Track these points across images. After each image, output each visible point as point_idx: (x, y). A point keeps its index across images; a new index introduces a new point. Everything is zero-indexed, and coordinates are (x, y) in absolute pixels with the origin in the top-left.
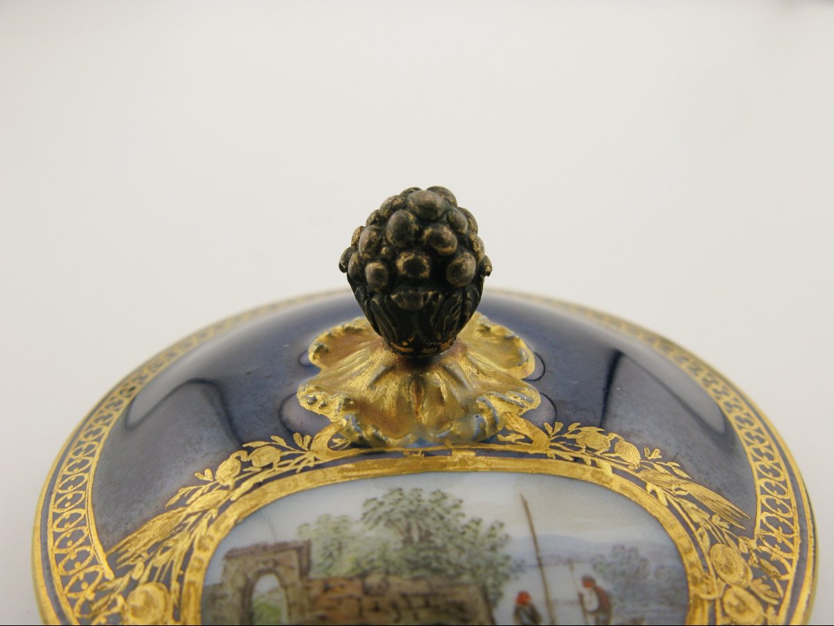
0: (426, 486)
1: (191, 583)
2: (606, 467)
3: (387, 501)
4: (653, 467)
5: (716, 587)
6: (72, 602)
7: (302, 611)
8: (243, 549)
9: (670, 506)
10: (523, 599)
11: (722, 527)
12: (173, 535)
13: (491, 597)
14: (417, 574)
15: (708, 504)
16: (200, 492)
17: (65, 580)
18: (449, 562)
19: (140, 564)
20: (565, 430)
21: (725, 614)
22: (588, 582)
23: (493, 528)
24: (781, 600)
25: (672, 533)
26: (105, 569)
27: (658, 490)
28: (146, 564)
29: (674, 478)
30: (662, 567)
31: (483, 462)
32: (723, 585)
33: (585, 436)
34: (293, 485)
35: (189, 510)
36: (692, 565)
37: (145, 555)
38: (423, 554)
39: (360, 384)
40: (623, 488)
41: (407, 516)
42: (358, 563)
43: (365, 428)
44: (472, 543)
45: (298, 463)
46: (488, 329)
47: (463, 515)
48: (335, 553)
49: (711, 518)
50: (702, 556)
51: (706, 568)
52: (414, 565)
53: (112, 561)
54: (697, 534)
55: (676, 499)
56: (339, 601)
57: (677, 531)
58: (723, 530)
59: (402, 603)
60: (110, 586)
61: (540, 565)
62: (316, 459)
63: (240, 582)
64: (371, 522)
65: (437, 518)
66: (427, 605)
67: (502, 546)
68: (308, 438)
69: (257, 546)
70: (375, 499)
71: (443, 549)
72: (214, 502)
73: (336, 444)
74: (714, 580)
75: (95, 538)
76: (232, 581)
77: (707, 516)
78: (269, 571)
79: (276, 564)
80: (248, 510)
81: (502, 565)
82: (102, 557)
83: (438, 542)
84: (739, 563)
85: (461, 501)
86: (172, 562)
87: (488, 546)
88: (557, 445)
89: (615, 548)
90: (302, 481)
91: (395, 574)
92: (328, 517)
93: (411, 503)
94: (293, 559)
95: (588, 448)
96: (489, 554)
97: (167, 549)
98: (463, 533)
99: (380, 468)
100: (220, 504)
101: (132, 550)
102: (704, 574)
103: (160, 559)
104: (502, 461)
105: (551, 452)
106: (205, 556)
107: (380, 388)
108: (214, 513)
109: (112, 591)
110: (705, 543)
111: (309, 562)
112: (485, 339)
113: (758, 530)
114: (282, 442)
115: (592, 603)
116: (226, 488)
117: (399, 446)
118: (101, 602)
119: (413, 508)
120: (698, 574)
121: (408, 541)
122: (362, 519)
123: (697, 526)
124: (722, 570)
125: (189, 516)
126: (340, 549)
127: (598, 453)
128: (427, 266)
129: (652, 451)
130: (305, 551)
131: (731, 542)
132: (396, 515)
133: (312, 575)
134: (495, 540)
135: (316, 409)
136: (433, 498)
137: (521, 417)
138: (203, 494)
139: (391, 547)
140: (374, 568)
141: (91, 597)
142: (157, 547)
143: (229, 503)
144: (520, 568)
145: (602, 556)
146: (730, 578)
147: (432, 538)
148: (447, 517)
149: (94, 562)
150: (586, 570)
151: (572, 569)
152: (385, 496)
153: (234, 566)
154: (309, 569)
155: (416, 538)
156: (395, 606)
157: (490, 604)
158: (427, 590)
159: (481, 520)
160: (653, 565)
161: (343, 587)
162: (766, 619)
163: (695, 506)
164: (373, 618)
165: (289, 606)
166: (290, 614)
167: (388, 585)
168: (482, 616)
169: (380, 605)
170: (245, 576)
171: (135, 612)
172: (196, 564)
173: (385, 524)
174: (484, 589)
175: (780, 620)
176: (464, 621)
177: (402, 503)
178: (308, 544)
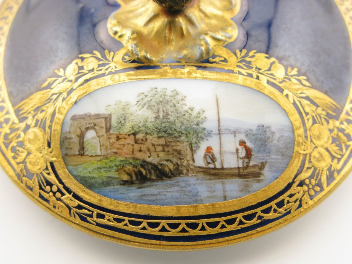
1: (55, 130)
2: (264, 79)
3: (149, 95)
4: (290, 80)
5: (309, 147)
7: (106, 149)
8: (79, 116)
9: (294, 104)
10: (209, 149)
11: (321, 114)
12: (45, 104)
13: (194, 148)
14: (160, 135)
15: (317, 101)
16: (57, 82)
18: (175, 130)
19: (30, 117)
20: (247, 55)
21: (310, 162)
22: (242, 143)
23: (199, 113)
24: (342, 156)
25: (292, 118)
26: (13, 117)
27: (290, 94)
28: (34, 117)
29: (301, 86)
30: (282, 136)
31: (199, 74)
32: (314, 146)
33: (257, 59)
34: (104, 82)
35: (53, 91)
36: (299, 136)
37: (33, 113)
38: (164, 125)
39: (140, 22)
40: (270, 93)
41: (158, 104)
42: (133, 127)
43: (140, 50)
44: (188, 121)
45: (107, 69)
47: (185, 105)
48: (123, 122)
49: (316, 109)
50: (306, 131)
51: (306, 137)
52: (159, 131)
53: (17, 112)
54: (306, 119)
55: (299, 99)
56: (124, 145)
57: (295, 118)
58: (322, 116)
59: (152, 149)
60: (17, 126)
61: (220, 134)
62: (116, 67)
63: (78, 132)
64: (140, 107)
65: (173, 106)
66: (164, 151)
67: (202, 123)
68: (112, 53)
69: (86, 115)
70: (143, 93)
71: (174, 123)
72: (65, 88)
73: (126, 59)
74: (309, 144)
75: (7, 99)
76: (75, 132)
77: (314, 108)
78: (92, 128)
79: (95, 125)
80: (81, 95)
81: (201, 133)
82: (12, 110)
83: (172, 119)
84: (326, 134)
85: (185, 97)
86: (46, 118)
87: (195, 123)
88: (241, 65)
89: (259, 126)
90: (108, 80)
91: (150, 134)
92: (120, 102)
93: (161, 96)
94: (103, 123)
95: (256, 68)
96: (195, 127)
97: (43, 111)
98: (184, 115)
99: (147, 75)
100: (68, 90)
101: (26, 109)
102: (304, 140)
103: (40, 116)
104: (210, 74)
105: (237, 69)
106: (61, 117)
107: (151, 25)
108: (65, 94)
109: (18, 129)
110: (309, 124)
111: (111, 126)
113: (343, 116)
114: (98, 55)
115: (243, 153)
116: (71, 81)
117: (158, 62)
118: (13, 135)
119: (161, 100)
120: (301, 141)
121: (157, 117)
122: (136, 104)
123: (307, 114)
124: (315, 138)
125: (53, 94)
126: (125, 120)
127: (261, 71)
129: (292, 69)
130: (108, 119)
131: (325, 123)
132: (153, 103)
133: (111, 132)
134: (200, 119)
135: (116, 37)
136: (172, 94)
137: (224, 47)
138: (59, 83)
139: (149, 120)
140: (140, 131)
141: (8, 131)
142: (38, 109)
143: (72, 90)
144: (210, 134)
145: (252, 130)
146: (317, 143)
147: (169, 117)
148: (178, 105)
149: (8, 113)
150: (242, 137)
151: (235, 136)
152: (148, 92)
153: (76, 123)
154: (110, 129)
155: (161, 116)
156: (149, 150)
157: (193, 151)
158: (164, 143)
159: (193, 108)
160: (277, 135)
161: (125, 138)
162: (331, 165)
163: (309, 103)
164: (139, 155)
165: (101, 146)
166: (101, 150)
167: (146, 139)
168: (189, 157)
169: (142, 149)
170: (80, 129)
171: (30, 141)
172: (57, 120)
173: (147, 108)
174: (191, 144)
175: (339, 166)
176: (180, 159)
177: (156, 96)
178: (110, 116)
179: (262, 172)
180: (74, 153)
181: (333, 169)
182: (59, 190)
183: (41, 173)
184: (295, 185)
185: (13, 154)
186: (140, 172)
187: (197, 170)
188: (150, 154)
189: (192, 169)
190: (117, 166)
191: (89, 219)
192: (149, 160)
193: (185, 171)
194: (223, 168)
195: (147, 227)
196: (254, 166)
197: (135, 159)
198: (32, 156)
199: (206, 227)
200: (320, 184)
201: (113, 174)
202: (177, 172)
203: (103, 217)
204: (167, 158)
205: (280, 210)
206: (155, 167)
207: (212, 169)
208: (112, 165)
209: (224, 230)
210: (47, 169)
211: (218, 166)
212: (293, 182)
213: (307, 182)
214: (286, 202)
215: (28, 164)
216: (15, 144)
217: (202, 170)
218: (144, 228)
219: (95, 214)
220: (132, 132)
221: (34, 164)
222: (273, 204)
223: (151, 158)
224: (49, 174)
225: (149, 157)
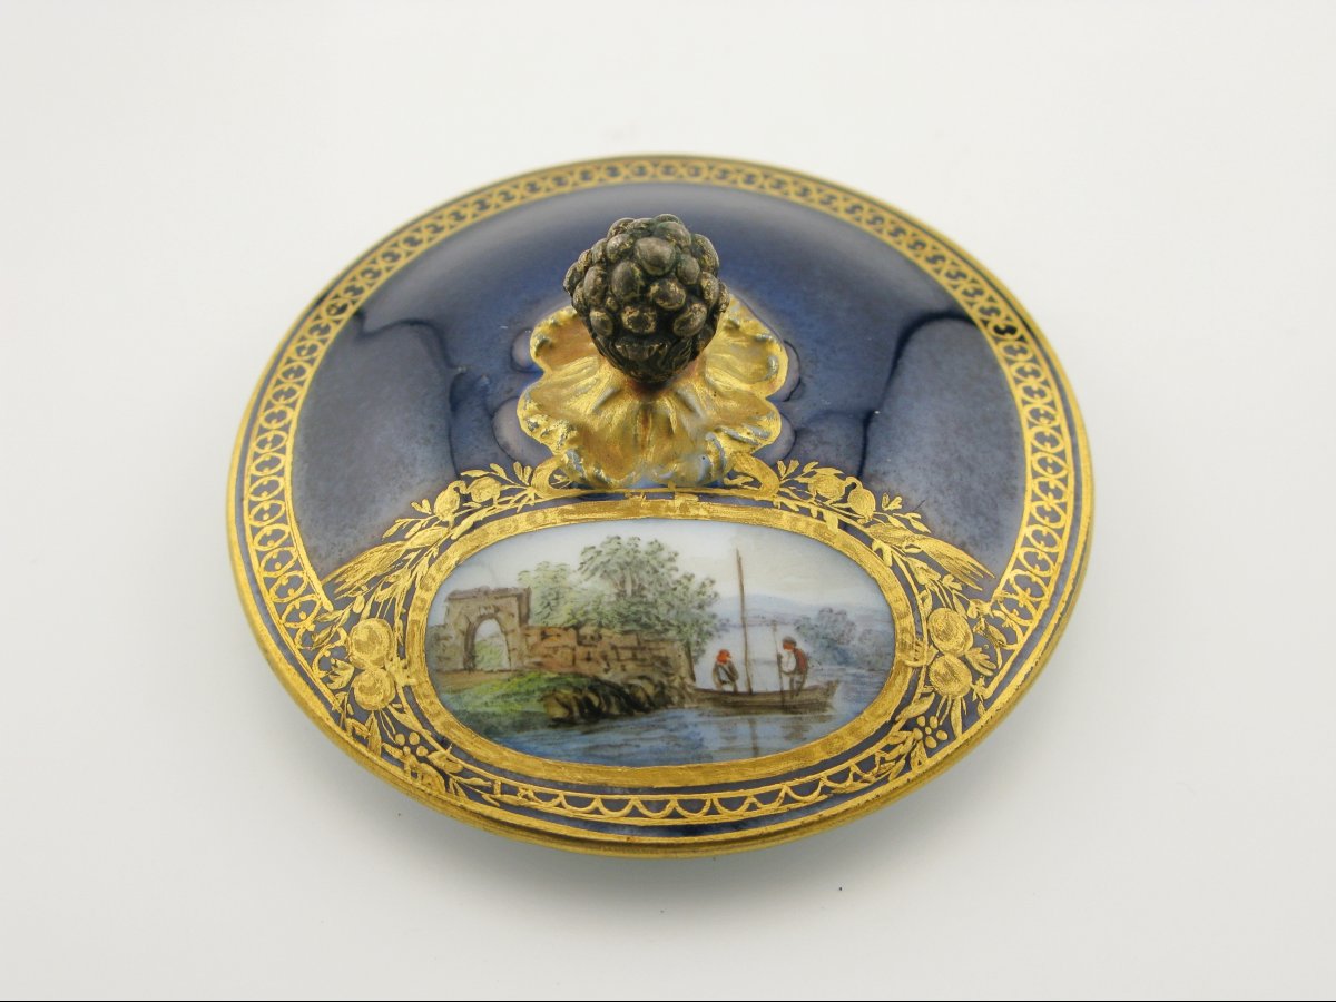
0: (640, 533)
1: (415, 622)
2: (832, 519)
3: (605, 551)
4: (886, 521)
5: (925, 654)
6: (293, 633)
7: (521, 657)
8: (465, 592)
9: (895, 567)
10: (723, 656)
11: (952, 589)
12: (392, 571)
13: (693, 654)
14: (627, 628)
15: (943, 563)
16: (418, 526)
17: (280, 608)
18: (658, 618)
20: (799, 471)
21: (927, 682)
22: (789, 644)
23: (703, 585)
24: (996, 672)
25: (890, 597)
26: (321, 598)
27: (887, 549)
28: (367, 597)
29: (909, 533)
30: (869, 631)
31: (703, 509)
32: (936, 651)
33: (819, 480)
34: (513, 526)
35: (408, 545)
36: (904, 630)
37: (365, 588)
38: (634, 608)
39: (584, 406)
40: (844, 545)
41: (622, 569)
42: (573, 614)
43: (587, 464)
44: (682, 600)
45: (518, 501)
46: (737, 327)
47: (677, 570)
48: (553, 603)
49: (941, 579)
50: (918, 621)
51: (919, 634)
52: (625, 619)
53: (329, 589)
54: (918, 597)
55: (904, 558)
56: (555, 649)
57: (897, 596)
58: (954, 592)
59: (612, 655)
60: (330, 618)
61: (744, 626)
62: (537, 497)
63: (463, 625)
64: (588, 573)
65: (651, 572)
66: (634, 658)
67: (710, 604)
68: (529, 469)
69: (479, 590)
70: (593, 547)
71: (654, 604)
72: (435, 539)
73: (557, 480)
74: (926, 647)
75: (306, 562)
76: (455, 623)
77: (936, 577)
78: (491, 617)
79: (498, 610)
80: (468, 552)
81: (707, 623)
82: (318, 586)
83: (650, 597)
84: (961, 629)
85: (676, 555)
86: (395, 599)
87: (696, 604)
88: (787, 491)
89: (822, 611)
90: (522, 522)
91: (608, 627)
92: (548, 564)
93: (628, 553)
94: (514, 606)
95: (818, 496)
96: (696, 612)
97: (387, 585)
98: (675, 589)
99: (601, 512)
100: (441, 542)
101: (350, 581)
102: (916, 640)
103: (382, 595)
104: (725, 509)
105: (778, 500)
106: (429, 596)
107: (607, 413)
108: (435, 551)
109: (333, 623)
110: (925, 608)
111: (529, 610)
112: (731, 340)
113: (999, 592)
114: (501, 473)
115: (790, 663)
116: (446, 524)
117: (621, 487)
118: (323, 634)
119: (629, 560)
120: (908, 640)
121: (621, 594)
122: (580, 569)
123: (921, 588)
124: (937, 636)
125: (408, 552)
126: (557, 599)
127: (827, 503)
129: (891, 500)
130: (524, 598)
131: (959, 606)
132: (612, 567)
133: (530, 622)
134: (705, 597)
135: (537, 437)
136: (650, 549)
137: (753, 455)
138: (421, 529)
139: (605, 599)
140: (588, 620)
141: (311, 628)
142: (376, 582)
143: (449, 542)
144: (724, 627)
145: (808, 619)
146: (943, 645)
147: (644, 593)
148: (662, 570)
149: (309, 590)
150: (790, 632)
151: (775, 630)
152: (603, 545)
153: (457, 608)
154: (528, 616)
155: (629, 592)
156: (605, 657)
157: (692, 660)
158: (635, 644)
159: (693, 576)
160: (860, 629)
161: (558, 635)
162: (972, 690)
163: (925, 566)
164: (585, 668)
165: (509, 651)
166: (510, 659)
167: (600, 637)
168: (684, 671)
169: (592, 655)
170: (468, 619)
171: (360, 647)
172: (419, 603)
173: (602, 576)
174: (688, 646)
175: (988, 693)
176: (667, 675)
177: (618, 554)
178: (528, 591)
179: (829, 701)
180: (454, 667)
181: (975, 697)
182: (423, 742)
183: (386, 709)
184: (896, 728)
185: (323, 674)
186: (588, 702)
187: (700, 695)
188: (608, 665)
189: (690, 695)
190: (542, 690)
191: (486, 796)
192: (606, 677)
193: (676, 699)
194: (751, 693)
195: (603, 809)
196: (814, 689)
197: (579, 675)
198: (364, 676)
199: (720, 808)
200: (947, 726)
201: (534, 706)
202: (661, 700)
203: (513, 791)
204: (640, 673)
205: (866, 776)
206: (617, 691)
207: (729, 693)
208: (531, 689)
209: (754, 814)
210: (397, 700)
211: (742, 688)
212: (893, 721)
213: (922, 721)
214: (877, 759)
215: (357, 692)
216: (328, 654)
217: (710, 696)
218: (597, 811)
219: (497, 789)
220: (570, 624)
221: (370, 691)
222: (852, 763)
223: (610, 674)
224: (401, 711)
225: (606, 671)
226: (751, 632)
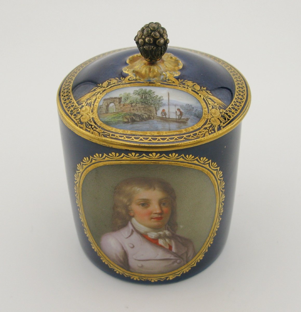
0: (148, 89)
1: (96, 105)
2: (190, 89)
4: (202, 91)
5: (210, 116)
6: (68, 110)
7: (118, 110)
8: (107, 98)
9: (204, 99)
10: (163, 110)
12: (92, 97)
13: (157, 109)
14: (142, 104)
15: (215, 101)
16: (98, 88)
17: (66, 107)
18: (150, 103)
19: (84, 103)
20: (183, 81)
21: (210, 121)
22: (179, 110)
23: (160, 97)
24: (226, 122)
25: (202, 105)
27: (202, 96)
29: (207, 94)
30: (197, 110)
31: (162, 85)
32: (212, 116)
33: (188, 83)
34: (119, 87)
35: (96, 92)
36: (205, 111)
37: (86, 101)
38: (144, 100)
39: (137, 68)
40: (193, 94)
41: (142, 94)
42: (131, 101)
43: (137, 76)
44: (155, 99)
45: (121, 83)
46: (172, 58)
47: (155, 94)
48: (126, 99)
50: (208, 110)
51: (209, 112)
52: (142, 102)
53: (77, 103)
54: (209, 106)
55: (206, 98)
56: (126, 108)
58: (217, 107)
59: (138, 109)
60: (77, 107)
61: (169, 105)
62: (125, 82)
63: (106, 104)
64: (135, 94)
65: (149, 95)
66: (144, 110)
67: (161, 101)
68: (124, 78)
69: (110, 98)
70: (136, 90)
72: (102, 90)
73: (130, 80)
75: (73, 98)
76: (105, 104)
77: (213, 103)
78: (112, 102)
80: (109, 91)
81: (161, 104)
82: (75, 102)
83: (148, 99)
84: (218, 113)
85: (155, 92)
86: (92, 102)
87: (158, 100)
88: (180, 84)
89: (186, 104)
90: (121, 86)
91: (138, 104)
92: (126, 93)
93: (144, 91)
94: (118, 100)
95: (187, 85)
96: (158, 102)
97: (90, 99)
99: (138, 85)
101: (82, 100)
103: (89, 101)
105: (178, 85)
106: (99, 100)
107: (142, 68)
108: (102, 92)
109: (78, 108)
110: (210, 108)
111: (121, 101)
112: (171, 60)
113: (227, 109)
114: (118, 79)
115: (179, 113)
116: (105, 87)
118: (75, 110)
119: (144, 92)
120: (206, 113)
121: (142, 98)
122: (133, 94)
123: (209, 104)
124: (213, 114)
125: (96, 93)
126: (128, 99)
128: (152, 41)
129: (204, 88)
131: (218, 110)
132: (140, 93)
133: (121, 103)
134: (160, 99)
135: (126, 72)
136: (149, 91)
137: (173, 77)
138: (99, 89)
140: (134, 102)
141: (73, 109)
143: (105, 90)
144: (164, 105)
145: (183, 105)
146: (214, 116)
147: (147, 98)
148: (151, 94)
149: (73, 103)
151: (176, 107)
152: (139, 90)
153: (106, 101)
154: (121, 102)
155: (144, 97)
156: (137, 109)
157: (156, 111)
158: (144, 107)
159: (158, 96)
160: (195, 109)
161: (127, 105)
162: (220, 125)
163: (211, 100)
164: (132, 111)
165: (116, 109)
166: (116, 110)
167: (136, 105)
168: (155, 113)
169: (134, 109)
170: (107, 103)
171: (83, 111)
172: (97, 102)
173: (138, 95)
174: (156, 108)
175: (224, 125)
176: (151, 113)
177: (142, 91)
178: (121, 98)
179: (187, 122)
180: (103, 113)
181: (220, 126)
182: (95, 127)
183: (87, 122)
184: (202, 129)
185: (74, 117)
186: (133, 118)
187: (158, 118)
188: (138, 111)
189: (155, 117)
190: (122, 116)
191: (108, 136)
192: (137, 113)
193: (152, 118)
194: (169, 118)
195: (134, 139)
196: (184, 119)
197: (131, 113)
198: (83, 116)
199: (160, 140)
200: (214, 130)
201: (120, 119)
202: (149, 118)
203: (114, 135)
204: (145, 112)
205: (194, 137)
206: (139, 116)
207: (164, 118)
208: (120, 116)
209: (168, 141)
210: (90, 120)
211: (167, 117)
212: (202, 127)
213: (208, 128)
214: (197, 134)
215: (81, 119)
216: (76, 113)
217: (160, 118)
218: (133, 139)
219: (111, 135)
220: (130, 103)
221: (84, 119)
222: (192, 134)
223: (138, 113)
224: (91, 122)
225: (137, 112)
226: (170, 107)
